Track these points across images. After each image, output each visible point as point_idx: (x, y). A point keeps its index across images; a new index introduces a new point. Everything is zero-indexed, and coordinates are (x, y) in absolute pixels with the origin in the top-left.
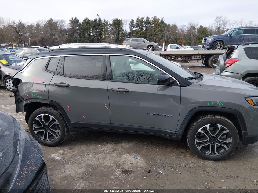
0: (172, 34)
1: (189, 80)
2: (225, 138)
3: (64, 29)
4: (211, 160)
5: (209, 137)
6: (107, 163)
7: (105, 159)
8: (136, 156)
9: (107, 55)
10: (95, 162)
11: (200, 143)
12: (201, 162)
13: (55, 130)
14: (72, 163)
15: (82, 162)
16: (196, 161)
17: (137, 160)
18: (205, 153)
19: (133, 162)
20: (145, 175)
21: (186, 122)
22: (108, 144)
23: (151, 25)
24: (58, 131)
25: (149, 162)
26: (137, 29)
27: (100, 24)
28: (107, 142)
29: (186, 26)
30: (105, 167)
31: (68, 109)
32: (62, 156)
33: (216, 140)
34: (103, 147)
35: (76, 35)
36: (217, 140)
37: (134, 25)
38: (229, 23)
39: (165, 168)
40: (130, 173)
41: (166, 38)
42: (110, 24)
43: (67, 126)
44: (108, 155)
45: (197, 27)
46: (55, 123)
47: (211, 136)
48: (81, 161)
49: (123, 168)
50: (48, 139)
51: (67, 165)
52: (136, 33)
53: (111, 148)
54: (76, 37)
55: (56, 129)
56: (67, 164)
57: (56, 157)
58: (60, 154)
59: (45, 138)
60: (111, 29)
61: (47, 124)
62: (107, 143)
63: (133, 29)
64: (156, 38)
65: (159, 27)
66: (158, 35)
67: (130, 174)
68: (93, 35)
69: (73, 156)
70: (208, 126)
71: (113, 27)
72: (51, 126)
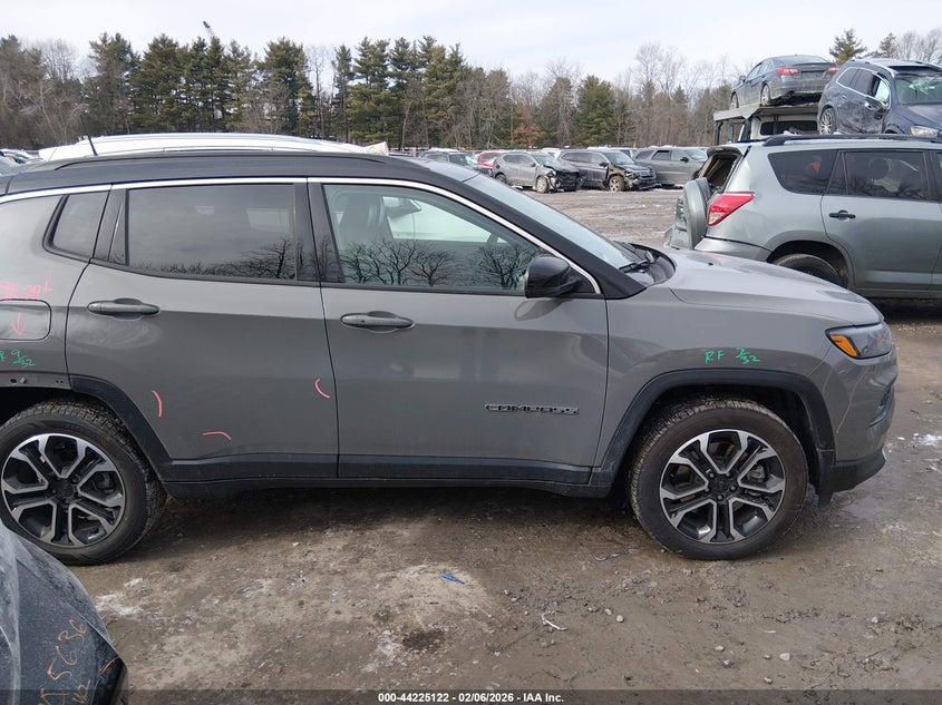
0: (494, 106)
1: (632, 275)
2: (762, 476)
3: (69, 77)
4: (716, 560)
5: (707, 476)
6: (338, 612)
7: (327, 597)
8: (445, 571)
9: (310, 180)
10: (287, 612)
11: (677, 502)
12: (685, 569)
13: (103, 498)
14: (192, 628)
15: (234, 617)
16: (666, 568)
17: (453, 585)
18: (696, 537)
19: (440, 597)
20: (496, 645)
21: (629, 431)
22: (329, 533)
23: (414, 68)
24: (116, 500)
25: (498, 589)
26: (363, 81)
27: (218, 62)
28: (320, 525)
29: (541, 76)
30: (335, 628)
31: (156, 408)
32: (141, 603)
33: (733, 488)
34: (309, 548)
35: (120, 103)
36: (737, 487)
37: (351, 69)
38: (681, 69)
39: (565, 607)
40: (437, 641)
41: (470, 118)
42: (256, 62)
43: (152, 477)
44: (336, 577)
45: (577, 82)
46: (99, 468)
47: (716, 474)
48: (230, 613)
49: (405, 627)
50: (71, 536)
51: (173, 639)
52: (360, 99)
53: (345, 548)
54: (121, 112)
55: (104, 494)
56: (171, 635)
57: (117, 607)
58: (132, 594)
59: (61, 533)
60: (261, 79)
61: (65, 475)
62: (322, 531)
63: (350, 83)
64: (437, 120)
65: (443, 79)
66: (444, 108)
67: (437, 646)
68: (190, 105)
69: (192, 598)
70: (704, 438)
71: (270, 75)
72: (84, 480)
